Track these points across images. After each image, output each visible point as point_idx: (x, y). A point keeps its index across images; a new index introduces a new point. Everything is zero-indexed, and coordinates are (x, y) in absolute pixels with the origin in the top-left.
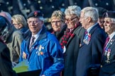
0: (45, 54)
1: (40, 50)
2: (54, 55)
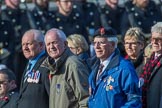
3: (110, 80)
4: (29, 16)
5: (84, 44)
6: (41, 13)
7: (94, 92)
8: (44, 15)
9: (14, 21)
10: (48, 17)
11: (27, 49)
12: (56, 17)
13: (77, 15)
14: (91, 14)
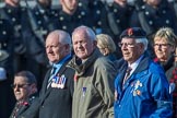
0: (143, 94)
1: (137, 87)
2: (158, 97)
3: (138, 84)
4: (30, 14)
5: (111, 45)
6: (42, 11)
7: (120, 97)
8: (46, 13)
9: (14, 19)
10: (51, 16)
11: (52, 52)
12: (59, 16)
13: (83, 13)
14: (98, 12)
